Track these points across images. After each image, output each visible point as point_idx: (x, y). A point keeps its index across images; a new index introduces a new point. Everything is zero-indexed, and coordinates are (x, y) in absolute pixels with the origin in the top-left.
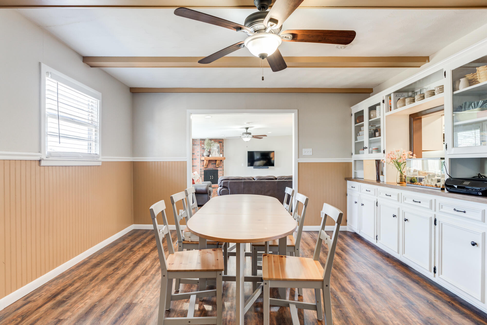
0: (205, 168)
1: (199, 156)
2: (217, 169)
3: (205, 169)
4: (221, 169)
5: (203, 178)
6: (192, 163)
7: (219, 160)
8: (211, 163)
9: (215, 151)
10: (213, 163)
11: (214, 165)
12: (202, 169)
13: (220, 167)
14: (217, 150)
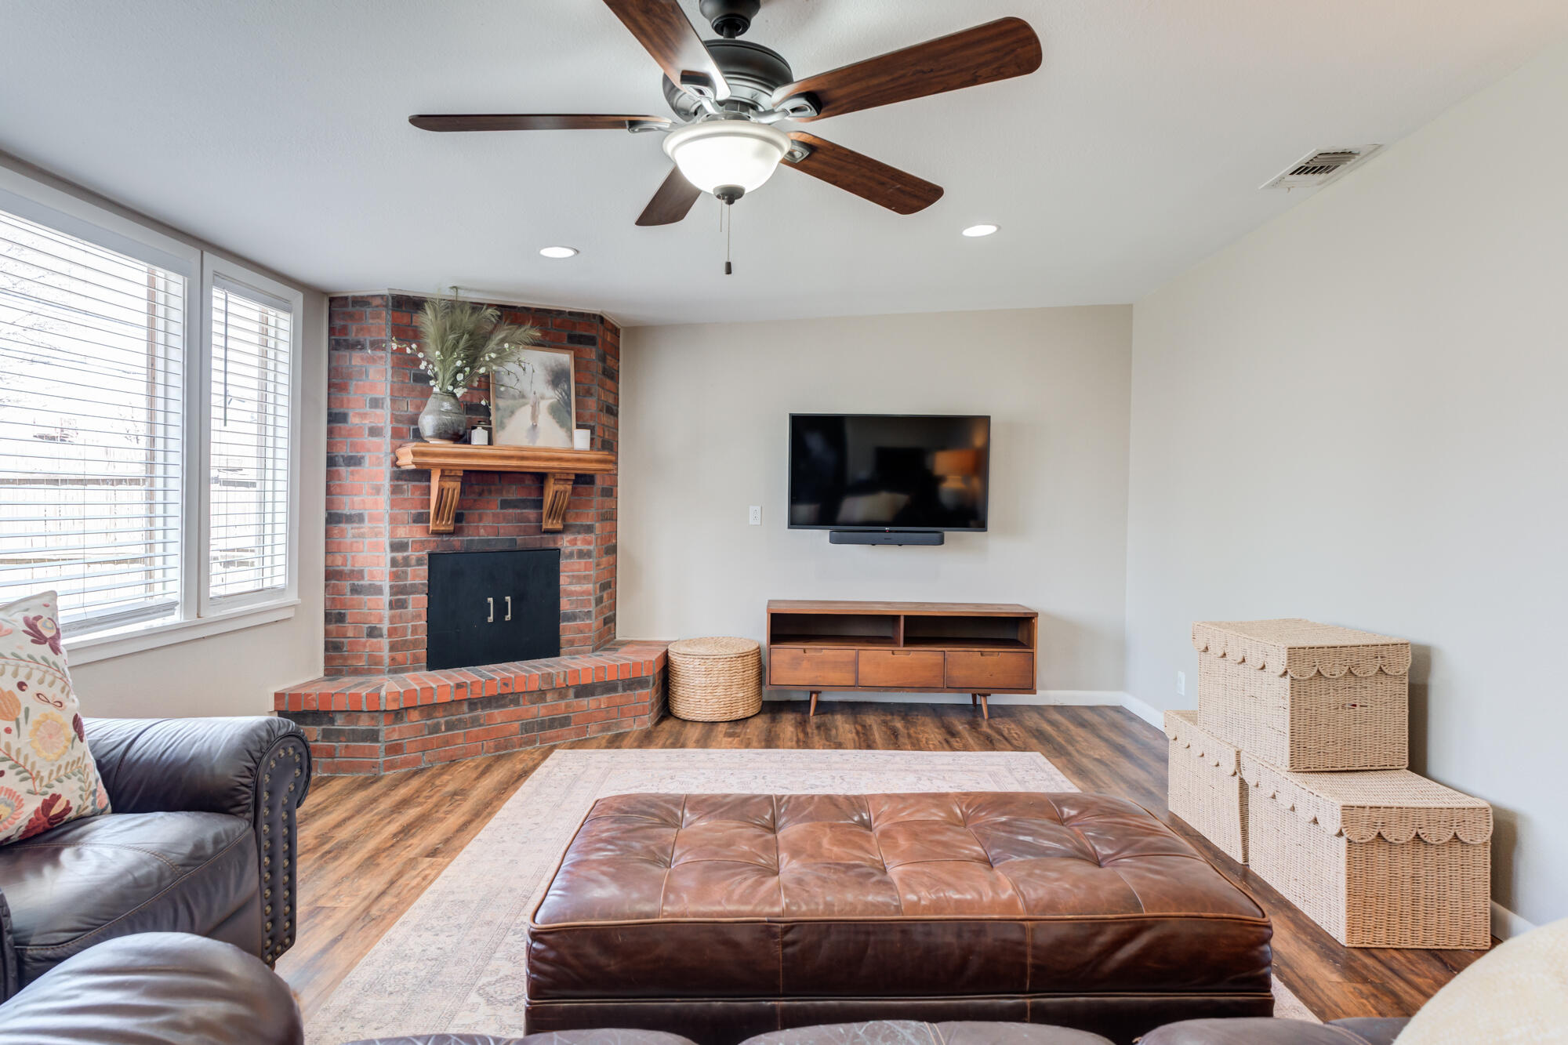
0: (437, 533)
1: (386, 441)
2: (552, 546)
3: (434, 545)
4: (580, 546)
5: (417, 617)
6: (329, 492)
7: (568, 474)
8: (490, 492)
9: (524, 404)
10: (513, 493)
11: (519, 511)
12: (406, 540)
13: (582, 525)
14: (551, 398)
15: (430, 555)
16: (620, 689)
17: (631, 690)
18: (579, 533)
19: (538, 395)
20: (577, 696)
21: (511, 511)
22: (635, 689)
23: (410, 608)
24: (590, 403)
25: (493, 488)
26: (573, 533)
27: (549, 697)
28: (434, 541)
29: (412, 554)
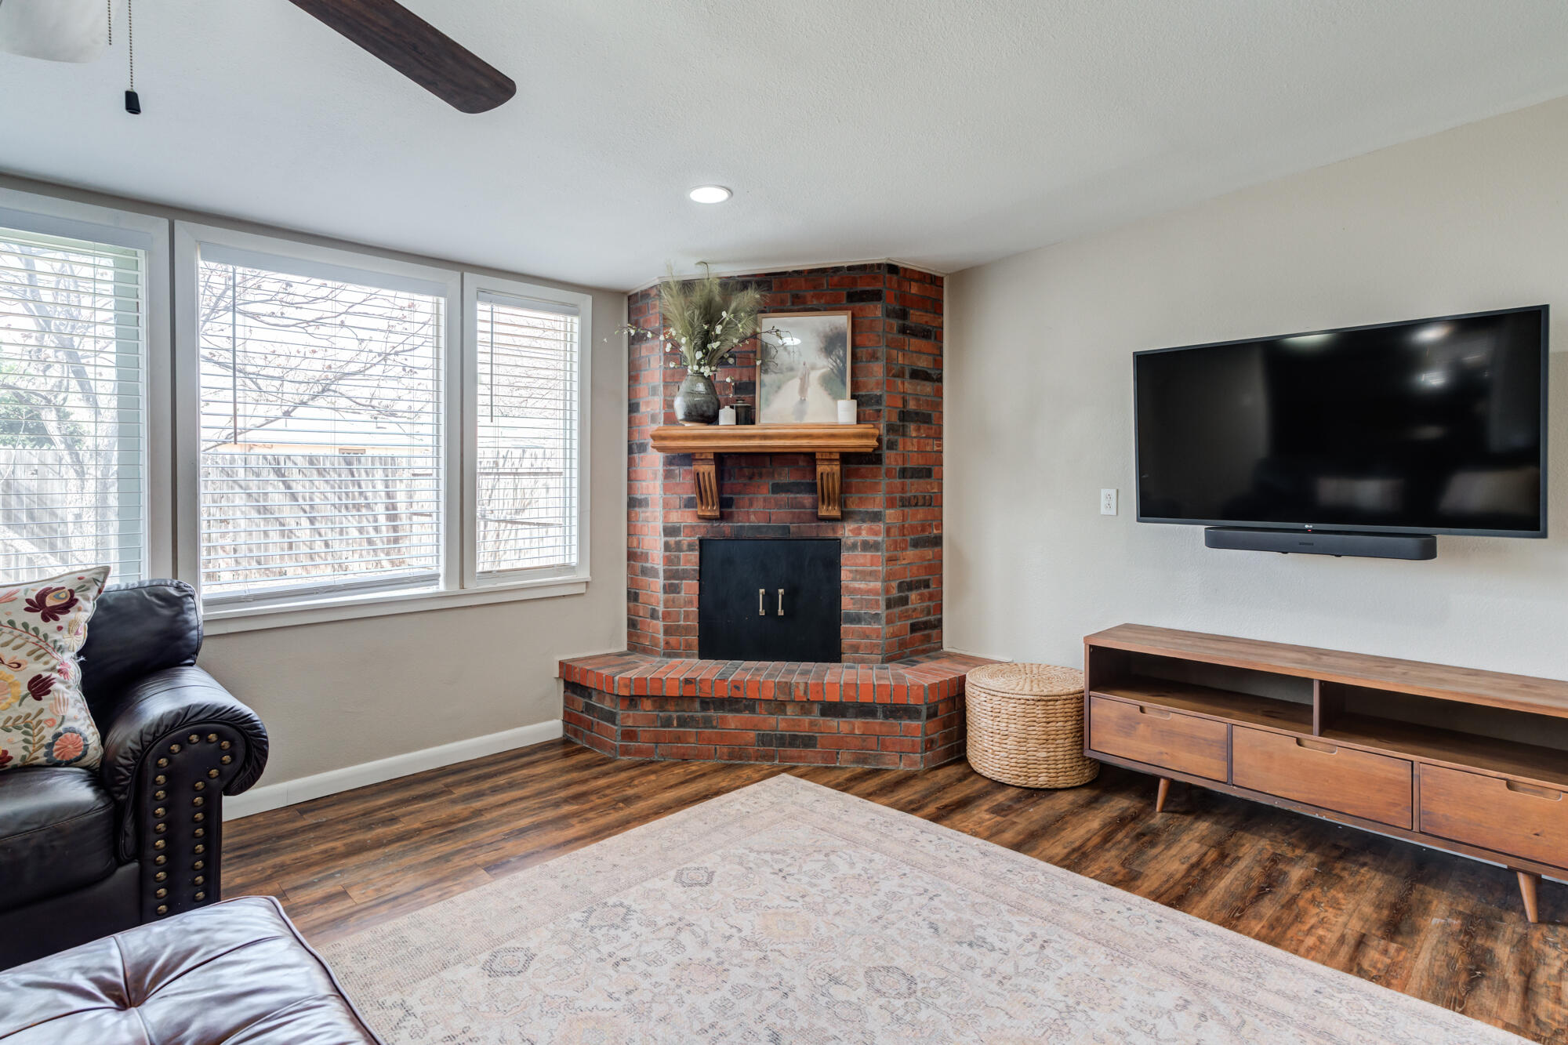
0: (706, 519)
2: (831, 535)
3: (704, 530)
4: (865, 536)
5: (690, 603)
7: (831, 453)
8: (761, 476)
9: (793, 377)
10: (786, 476)
11: (792, 496)
12: (678, 525)
13: (867, 512)
14: (824, 367)
15: (701, 541)
16: (880, 713)
17: (895, 718)
18: (864, 521)
19: (808, 366)
20: (823, 714)
21: (783, 495)
22: (901, 718)
23: (683, 594)
24: (875, 369)
25: (764, 470)
26: (856, 521)
27: (789, 709)
28: (704, 526)
29: (685, 539)
